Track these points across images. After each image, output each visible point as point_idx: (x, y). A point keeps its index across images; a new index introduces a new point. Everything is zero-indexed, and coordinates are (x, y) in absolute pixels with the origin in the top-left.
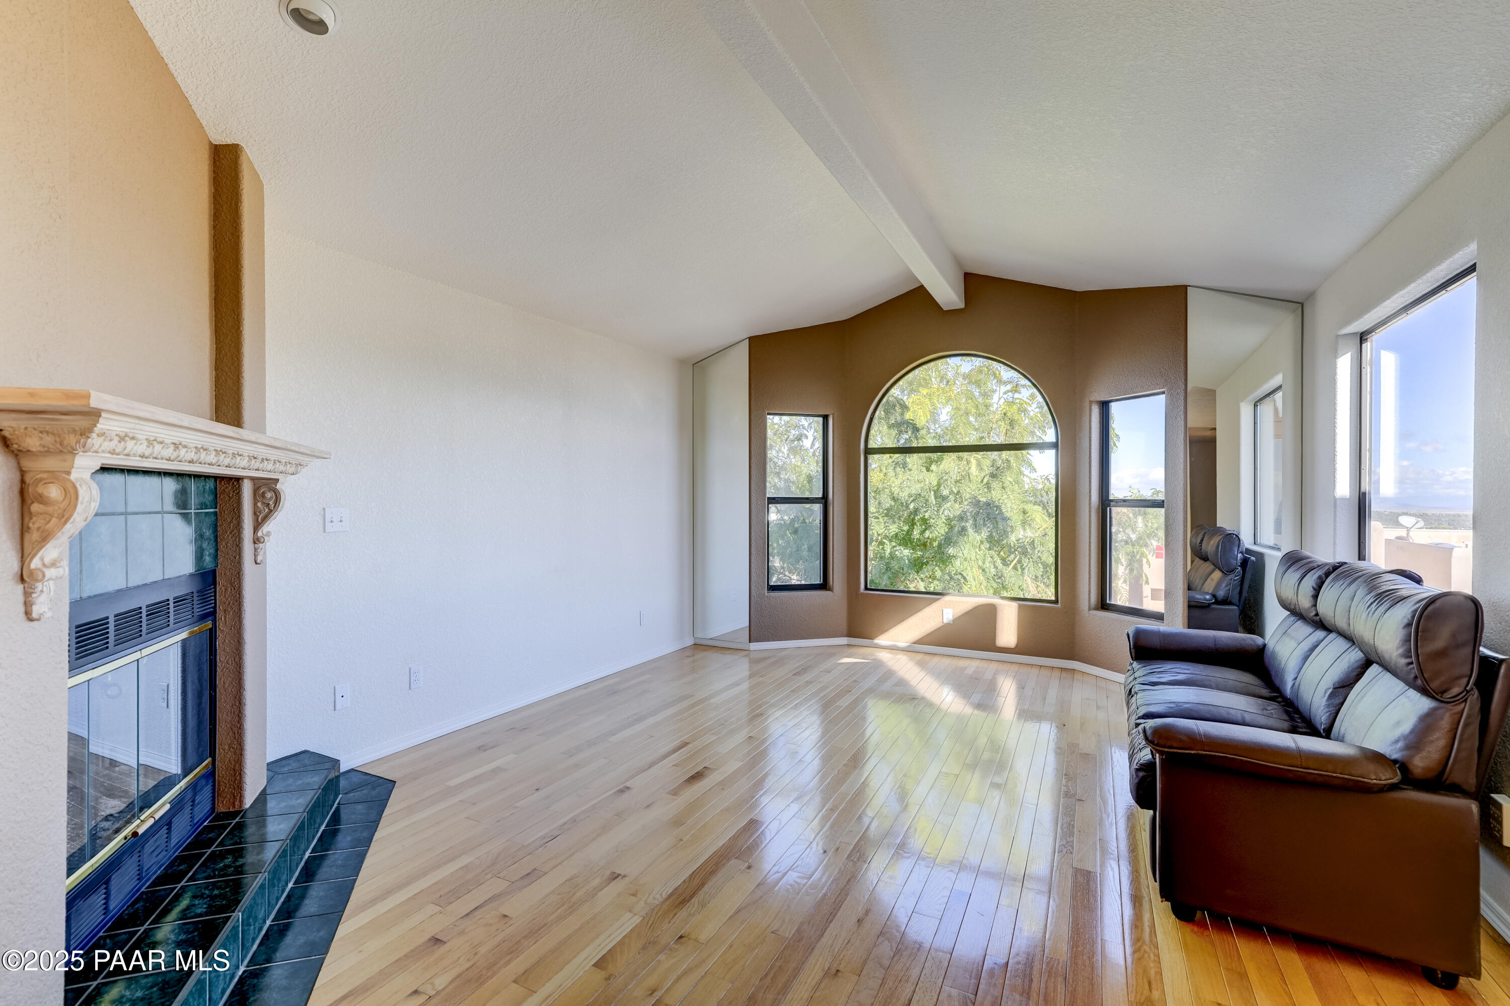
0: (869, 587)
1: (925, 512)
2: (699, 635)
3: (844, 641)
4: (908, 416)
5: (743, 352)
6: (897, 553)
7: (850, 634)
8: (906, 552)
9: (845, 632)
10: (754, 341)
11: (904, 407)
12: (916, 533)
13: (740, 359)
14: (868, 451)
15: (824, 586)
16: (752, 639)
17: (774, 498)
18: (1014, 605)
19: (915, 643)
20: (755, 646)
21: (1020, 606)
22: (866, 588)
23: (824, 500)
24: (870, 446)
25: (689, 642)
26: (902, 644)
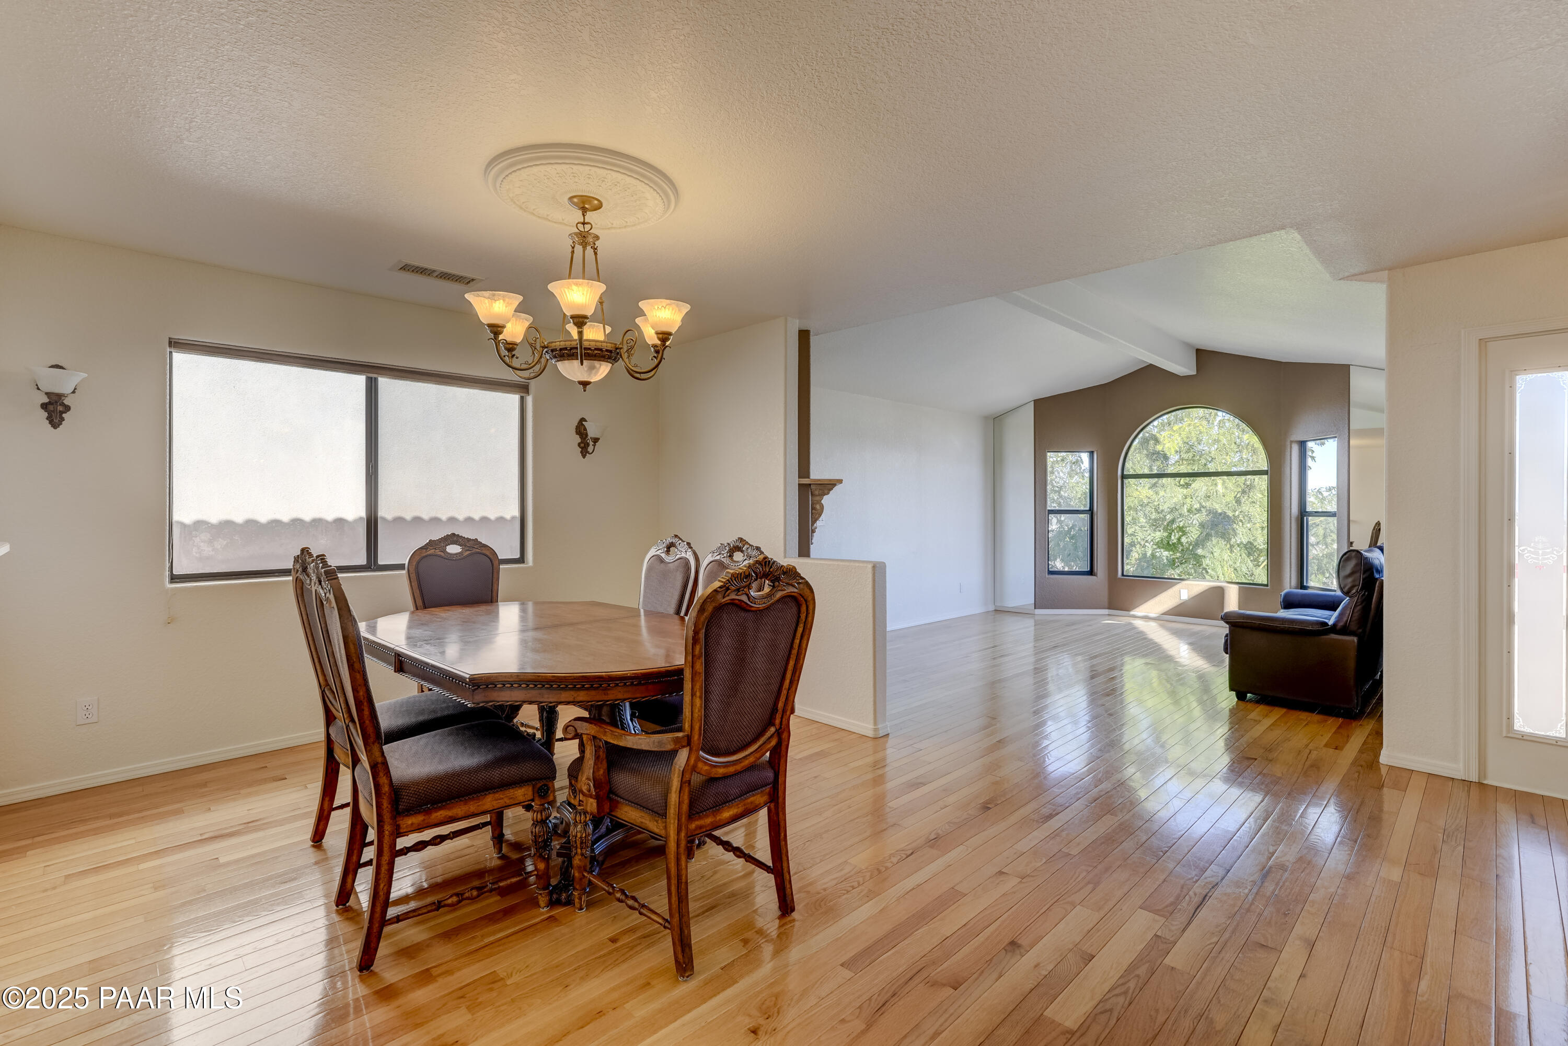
0: (1125, 574)
1: (1181, 521)
2: (998, 604)
3: (1106, 611)
4: (1159, 448)
5: (1030, 410)
6: (1157, 554)
7: (1111, 606)
8: (1166, 553)
9: (1106, 604)
10: (1037, 402)
11: (1157, 441)
12: (1174, 539)
13: (1028, 415)
14: (1124, 477)
15: (1091, 572)
16: (1037, 606)
17: (1052, 511)
18: (1236, 587)
19: (1162, 614)
20: (1038, 611)
21: (1239, 587)
22: (1123, 575)
23: (1091, 511)
24: (1125, 473)
25: (992, 608)
26: (1153, 615)
